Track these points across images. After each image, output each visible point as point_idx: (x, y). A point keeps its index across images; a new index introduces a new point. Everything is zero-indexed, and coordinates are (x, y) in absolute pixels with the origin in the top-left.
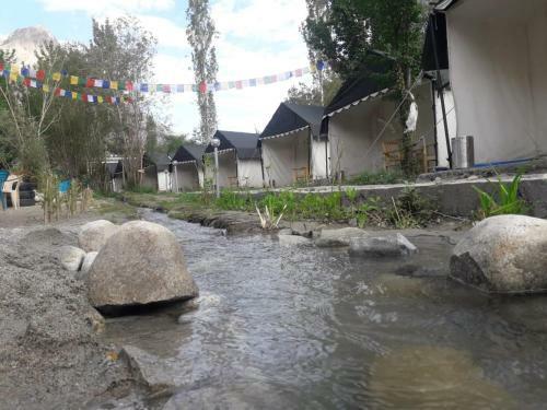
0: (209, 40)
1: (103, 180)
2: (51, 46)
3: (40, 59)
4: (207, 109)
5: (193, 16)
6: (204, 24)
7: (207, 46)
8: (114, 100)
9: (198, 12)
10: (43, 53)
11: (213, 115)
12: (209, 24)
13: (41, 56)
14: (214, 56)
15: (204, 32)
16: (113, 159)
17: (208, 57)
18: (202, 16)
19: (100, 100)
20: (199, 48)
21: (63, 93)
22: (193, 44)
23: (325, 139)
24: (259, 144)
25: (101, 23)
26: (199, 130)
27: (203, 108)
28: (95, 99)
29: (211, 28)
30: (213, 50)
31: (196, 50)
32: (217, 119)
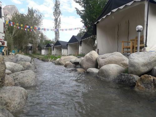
0: (59, 15)
1: (27, 50)
2: (16, 13)
3: (13, 16)
4: (57, 34)
5: (55, 9)
6: (58, 11)
7: (59, 17)
8: (32, 30)
9: (57, 8)
10: (14, 15)
11: (58, 35)
12: (59, 11)
13: (13, 15)
14: (60, 20)
15: (58, 13)
16: (30, 45)
17: (58, 20)
18: (58, 9)
19: (28, 30)
20: (56, 17)
21: (19, 28)
22: (55, 16)
23: (81, 45)
24: (67, 45)
25: (30, 8)
26: (54, 39)
27: (56, 33)
28: (27, 30)
29: (60, 12)
30: (60, 18)
31: (55, 18)
32: (59, 37)
